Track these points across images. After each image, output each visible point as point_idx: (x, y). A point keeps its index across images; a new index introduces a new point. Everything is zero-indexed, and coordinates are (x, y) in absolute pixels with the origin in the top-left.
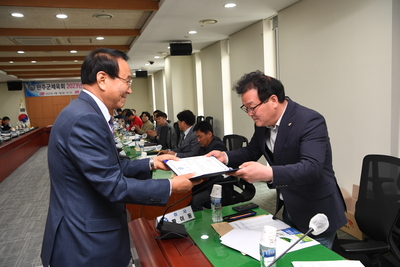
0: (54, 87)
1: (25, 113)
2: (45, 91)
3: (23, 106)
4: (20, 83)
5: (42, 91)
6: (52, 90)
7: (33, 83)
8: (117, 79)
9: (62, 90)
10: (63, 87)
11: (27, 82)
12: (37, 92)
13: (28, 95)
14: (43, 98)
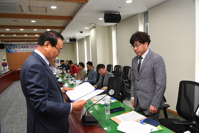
0: (22, 47)
1: (6, 62)
2: (18, 49)
3: (5, 57)
4: (4, 45)
5: (16, 49)
6: (22, 49)
7: (11, 45)
8: (54, 47)
9: (27, 49)
10: (28, 47)
11: (7, 45)
12: (13, 50)
13: (8, 52)
14: (16, 54)
